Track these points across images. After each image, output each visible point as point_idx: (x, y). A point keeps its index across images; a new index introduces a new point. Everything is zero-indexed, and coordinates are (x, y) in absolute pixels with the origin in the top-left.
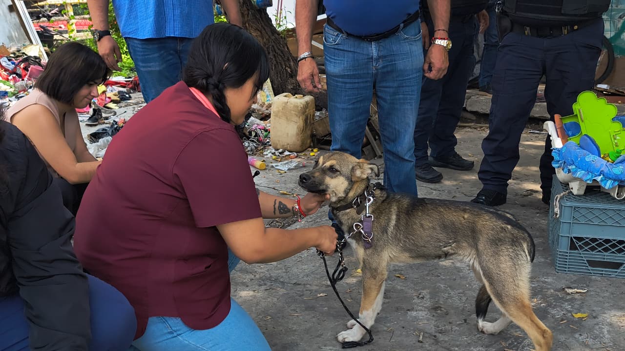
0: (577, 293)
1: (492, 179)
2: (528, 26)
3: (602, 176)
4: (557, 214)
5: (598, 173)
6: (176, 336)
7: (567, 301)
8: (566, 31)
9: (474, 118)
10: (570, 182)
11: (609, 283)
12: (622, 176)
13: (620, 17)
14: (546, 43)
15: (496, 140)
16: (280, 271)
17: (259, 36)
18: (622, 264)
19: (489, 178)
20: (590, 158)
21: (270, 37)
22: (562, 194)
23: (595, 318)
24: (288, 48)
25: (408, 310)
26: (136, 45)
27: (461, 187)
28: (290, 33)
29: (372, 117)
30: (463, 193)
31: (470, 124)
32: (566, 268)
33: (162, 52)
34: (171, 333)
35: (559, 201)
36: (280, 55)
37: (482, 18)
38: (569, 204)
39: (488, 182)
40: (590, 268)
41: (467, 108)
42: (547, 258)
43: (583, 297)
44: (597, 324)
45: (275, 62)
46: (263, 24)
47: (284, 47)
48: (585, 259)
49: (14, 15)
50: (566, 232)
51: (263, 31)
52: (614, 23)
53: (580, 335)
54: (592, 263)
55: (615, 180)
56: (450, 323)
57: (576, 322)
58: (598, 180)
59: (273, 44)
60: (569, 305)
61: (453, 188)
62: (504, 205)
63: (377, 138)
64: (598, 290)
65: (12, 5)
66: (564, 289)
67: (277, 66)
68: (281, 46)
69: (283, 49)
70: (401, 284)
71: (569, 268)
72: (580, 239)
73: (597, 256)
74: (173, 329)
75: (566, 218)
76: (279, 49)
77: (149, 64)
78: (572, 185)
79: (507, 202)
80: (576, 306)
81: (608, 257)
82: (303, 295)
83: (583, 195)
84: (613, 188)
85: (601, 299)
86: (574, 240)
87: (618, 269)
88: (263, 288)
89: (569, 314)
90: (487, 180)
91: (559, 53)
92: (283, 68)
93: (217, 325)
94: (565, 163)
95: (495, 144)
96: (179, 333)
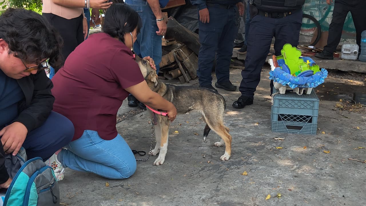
0: (280, 139)
1: (246, 91)
2: (267, 12)
3: (290, 82)
4: (272, 103)
5: (288, 81)
6: (94, 145)
7: (274, 143)
8: (285, 15)
9: (242, 63)
10: (279, 88)
11: (296, 136)
12: (299, 82)
13: (324, 9)
14: (276, 21)
15: (250, 71)
16: (135, 132)
18: (302, 127)
19: (244, 90)
20: (285, 74)
22: (275, 94)
23: (286, 148)
25: (199, 147)
27: (231, 97)
29: (184, 60)
30: (231, 99)
31: (239, 67)
32: (276, 130)
34: (92, 143)
35: (273, 97)
37: (240, 7)
38: (277, 98)
39: (244, 93)
40: (287, 129)
41: (238, 58)
42: (268, 127)
43: (282, 141)
44: (286, 151)
48: (285, 125)
50: (276, 111)
52: (321, 12)
53: (278, 155)
54: (289, 127)
55: (296, 84)
56: (219, 151)
57: (277, 150)
58: (288, 84)
61: (227, 97)
62: (252, 105)
63: (187, 72)
64: (290, 139)
66: (274, 138)
70: (196, 137)
71: (278, 130)
72: (282, 115)
73: (289, 123)
74: (93, 141)
75: (276, 105)
78: (280, 90)
79: (253, 103)
80: (278, 145)
81: (295, 124)
83: (285, 94)
85: (290, 142)
86: (280, 116)
87: (300, 130)
88: (127, 139)
89: (275, 147)
90: (244, 91)
91: (282, 26)
93: (112, 139)
94: (275, 77)
95: (248, 73)
96: (95, 143)
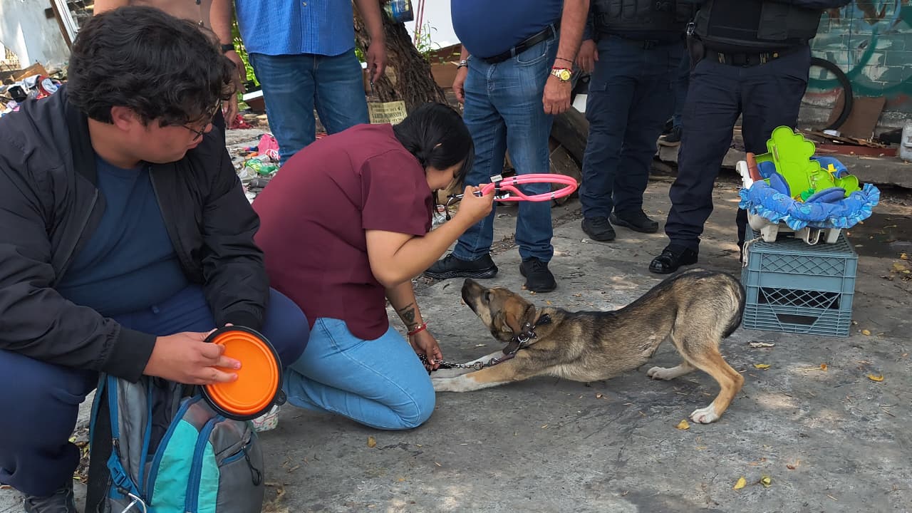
0: (763, 346)
1: (680, 233)
2: (722, 53)
3: (789, 216)
4: (745, 263)
5: (786, 213)
6: (340, 352)
7: (750, 354)
8: (765, 59)
9: (670, 170)
10: (762, 228)
11: (801, 338)
12: (811, 216)
13: (861, 46)
14: (742, 72)
16: (432, 324)
17: (396, 58)
18: (815, 319)
19: (676, 231)
20: (777, 196)
21: (409, 60)
22: (751, 241)
23: (778, 368)
24: (432, 76)
26: (264, 63)
27: (646, 245)
28: (435, 56)
30: (647, 252)
31: (663, 178)
32: (754, 323)
33: (295, 72)
34: (335, 348)
36: (422, 84)
38: (757, 250)
39: (675, 237)
40: (780, 323)
41: (661, 157)
43: (768, 351)
44: (780, 374)
45: (415, 94)
46: (401, 43)
47: (426, 73)
48: (775, 313)
49: (54, 22)
50: (755, 282)
51: (401, 53)
52: (853, 53)
53: (759, 382)
54: (783, 318)
55: (803, 221)
57: (757, 371)
58: (785, 220)
59: (413, 69)
60: (752, 357)
62: (695, 264)
64: (786, 345)
65: (51, 9)
66: (749, 343)
67: (417, 98)
68: (424, 72)
69: (425, 75)
71: (757, 323)
72: (769, 290)
73: (786, 309)
74: (337, 344)
75: (755, 266)
76: (420, 76)
77: (279, 86)
78: (763, 231)
79: (698, 262)
80: (760, 359)
81: (800, 310)
82: (459, 345)
83: (775, 242)
84: (803, 230)
85: (788, 353)
86: (763, 291)
87: (811, 324)
89: (751, 365)
90: (675, 234)
92: (424, 101)
93: (377, 338)
94: (752, 203)
95: (683, 192)
96: (343, 348)
